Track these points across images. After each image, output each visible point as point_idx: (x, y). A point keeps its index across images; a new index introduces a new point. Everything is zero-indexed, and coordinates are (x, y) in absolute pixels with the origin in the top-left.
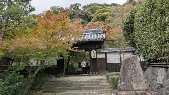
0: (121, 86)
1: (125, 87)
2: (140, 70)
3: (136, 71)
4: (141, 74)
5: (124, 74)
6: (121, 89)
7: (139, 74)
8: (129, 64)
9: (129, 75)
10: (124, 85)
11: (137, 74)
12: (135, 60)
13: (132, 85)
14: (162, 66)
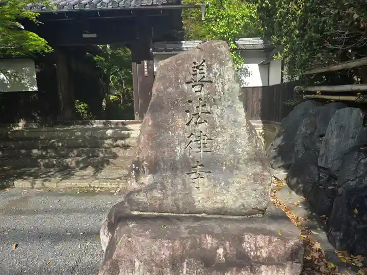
0: (139, 191)
1: (157, 194)
2: (236, 121)
3: (213, 126)
4: (239, 141)
5: (154, 139)
6: (138, 204)
7: (227, 137)
8: (186, 87)
9: (180, 144)
10: (151, 188)
11: (220, 139)
12: (215, 66)
13: (190, 189)
14: (353, 98)
